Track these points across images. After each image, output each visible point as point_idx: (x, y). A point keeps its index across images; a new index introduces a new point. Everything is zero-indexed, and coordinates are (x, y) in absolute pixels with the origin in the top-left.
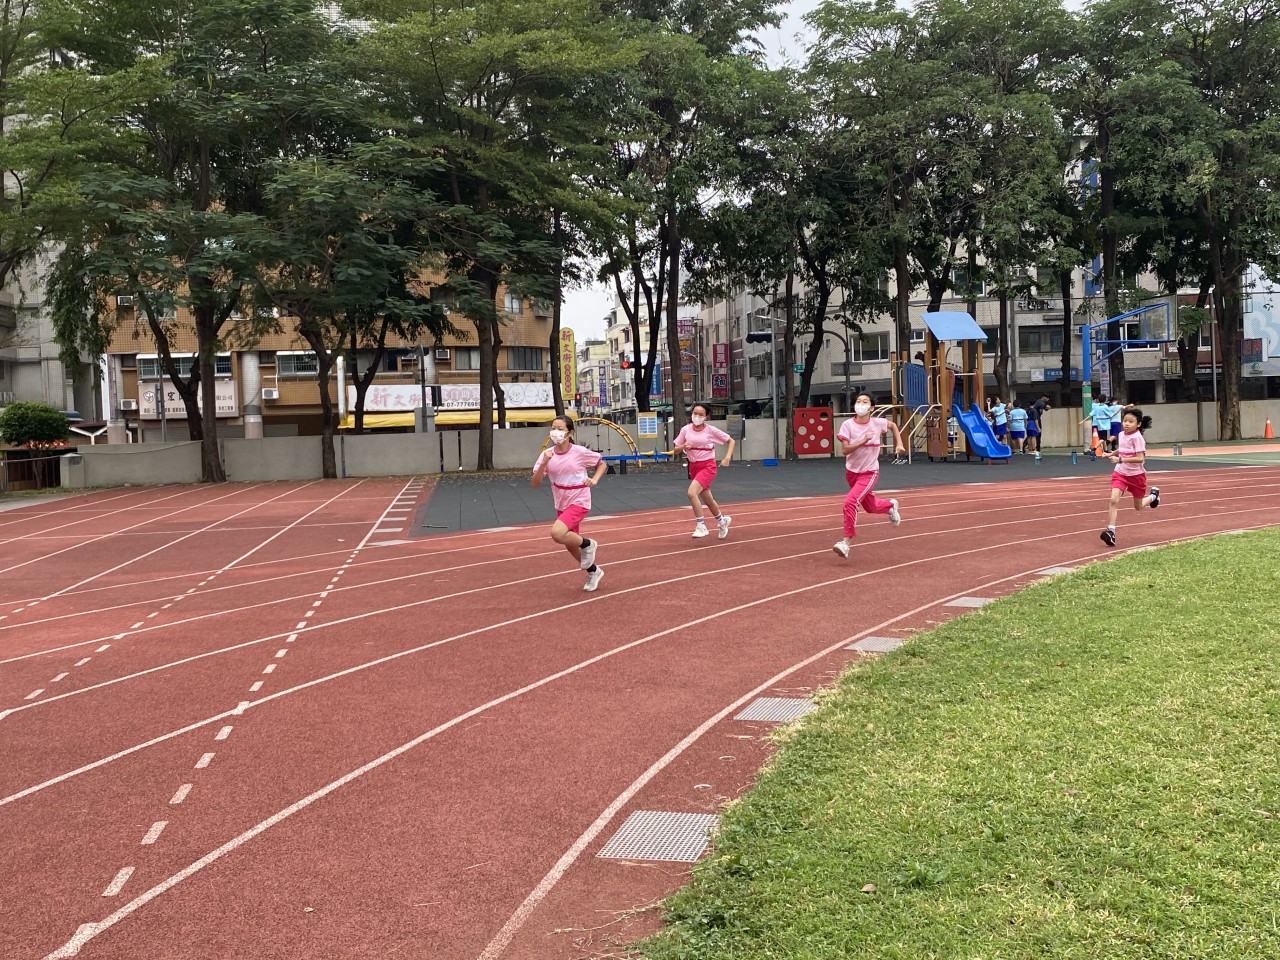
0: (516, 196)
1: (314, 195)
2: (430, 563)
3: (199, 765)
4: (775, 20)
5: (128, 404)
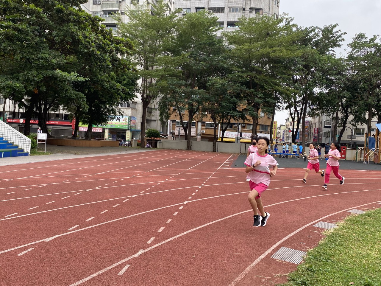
0: (266, 87)
1: (217, 86)
2: (235, 174)
3: (174, 215)
4: (339, 46)
5: (173, 131)
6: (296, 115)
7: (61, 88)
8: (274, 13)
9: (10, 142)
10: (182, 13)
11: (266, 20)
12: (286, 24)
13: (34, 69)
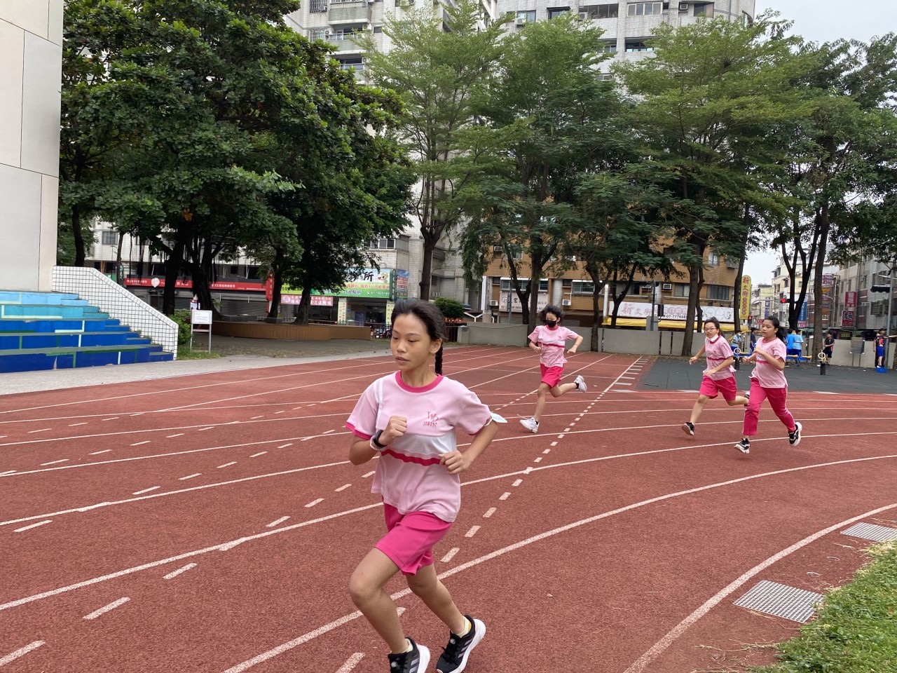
0: (723, 195)
1: (601, 192)
2: (646, 406)
3: (501, 498)
5: (494, 303)
6: (799, 261)
7: (243, 208)
8: (743, 12)
9: (133, 329)
10: (516, 22)
11: (721, 31)
12: (772, 38)
13: (182, 165)
